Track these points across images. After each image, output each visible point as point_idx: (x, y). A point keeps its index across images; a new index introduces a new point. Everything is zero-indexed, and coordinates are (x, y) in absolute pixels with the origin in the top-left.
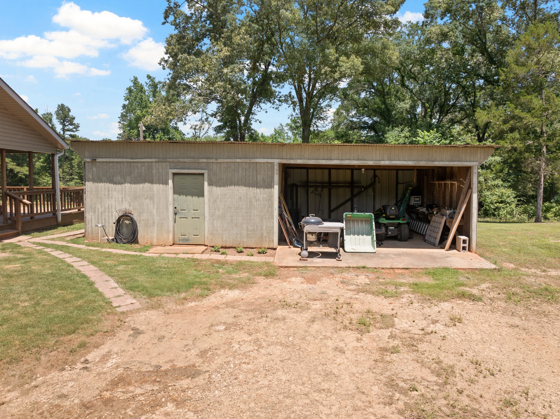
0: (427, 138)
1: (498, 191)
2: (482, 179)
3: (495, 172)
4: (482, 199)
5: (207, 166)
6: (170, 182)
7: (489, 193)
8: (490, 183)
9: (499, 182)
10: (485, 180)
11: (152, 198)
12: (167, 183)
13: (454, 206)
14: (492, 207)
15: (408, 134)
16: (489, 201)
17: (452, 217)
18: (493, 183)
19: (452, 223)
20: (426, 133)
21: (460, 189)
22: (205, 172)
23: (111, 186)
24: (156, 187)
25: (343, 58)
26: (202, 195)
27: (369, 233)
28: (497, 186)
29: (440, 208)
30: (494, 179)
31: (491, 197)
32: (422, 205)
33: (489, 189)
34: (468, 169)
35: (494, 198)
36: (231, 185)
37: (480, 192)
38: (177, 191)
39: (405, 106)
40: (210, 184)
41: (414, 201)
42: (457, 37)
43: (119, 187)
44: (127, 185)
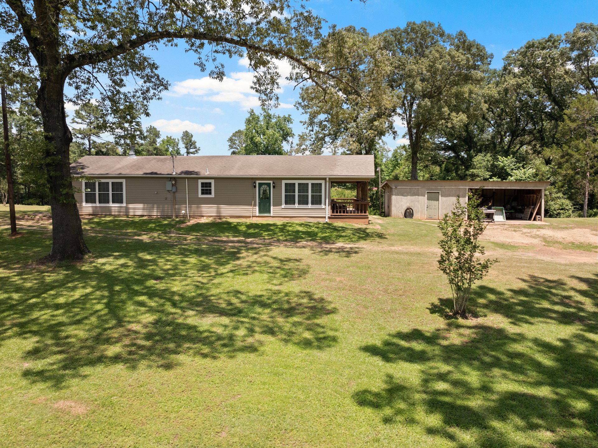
0: (505, 162)
1: (559, 201)
2: (547, 193)
3: (557, 187)
4: (548, 207)
5: (440, 189)
6: (426, 195)
7: (553, 203)
8: (554, 195)
9: (561, 195)
10: (550, 193)
11: (418, 202)
12: (424, 196)
13: (535, 205)
14: (555, 213)
15: (490, 159)
16: (553, 208)
17: (534, 209)
18: (556, 195)
19: (534, 211)
20: (505, 159)
21: (537, 198)
22: (440, 192)
23: (402, 197)
24: (420, 197)
25: (454, 114)
26: (438, 200)
27: (502, 214)
28: (559, 198)
29: (528, 206)
30: (557, 193)
31: (554, 206)
32: (518, 206)
33: (553, 200)
34: (540, 190)
35: (557, 206)
36: (450, 196)
37: (546, 202)
38: (429, 199)
39: (487, 136)
40: (442, 196)
41: (514, 204)
42: (529, 87)
43: (405, 197)
44: (409, 197)
